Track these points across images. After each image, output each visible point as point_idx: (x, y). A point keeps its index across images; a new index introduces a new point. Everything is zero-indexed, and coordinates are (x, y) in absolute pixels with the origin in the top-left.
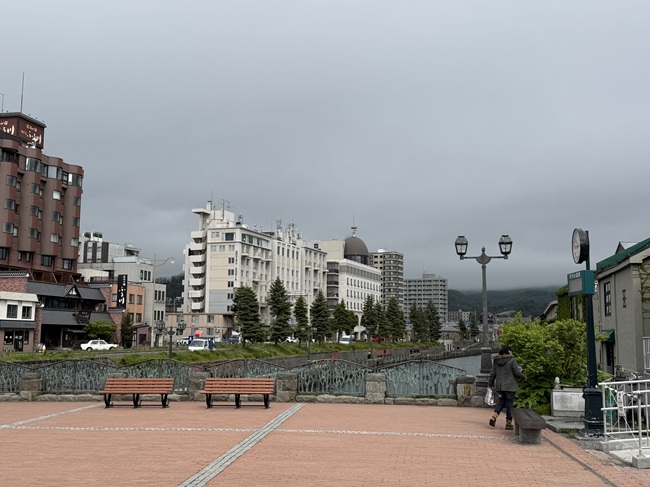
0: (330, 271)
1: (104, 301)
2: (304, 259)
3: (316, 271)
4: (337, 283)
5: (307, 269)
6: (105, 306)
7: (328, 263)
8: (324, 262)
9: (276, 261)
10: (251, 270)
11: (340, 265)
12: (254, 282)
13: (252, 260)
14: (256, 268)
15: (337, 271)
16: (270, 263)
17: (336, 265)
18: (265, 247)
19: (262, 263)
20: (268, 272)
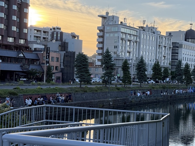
0: (173, 47)
1: (38, 60)
2: (158, 40)
3: (165, 47)
4: (178, 53)
5: (160, 46)
6: (40, 62)
7: (173, 43)
8: (170, 42)
9: (141, 42)
10: (127, 46)
11: (179, 44)
12: (128, 52)
13: (127, 41)
14: (130, 45)
15: (178, 47)
16: (138, 42)
17: (177, 44)
18: (136, 35)
19: (133, 43)
20: (137, 47)
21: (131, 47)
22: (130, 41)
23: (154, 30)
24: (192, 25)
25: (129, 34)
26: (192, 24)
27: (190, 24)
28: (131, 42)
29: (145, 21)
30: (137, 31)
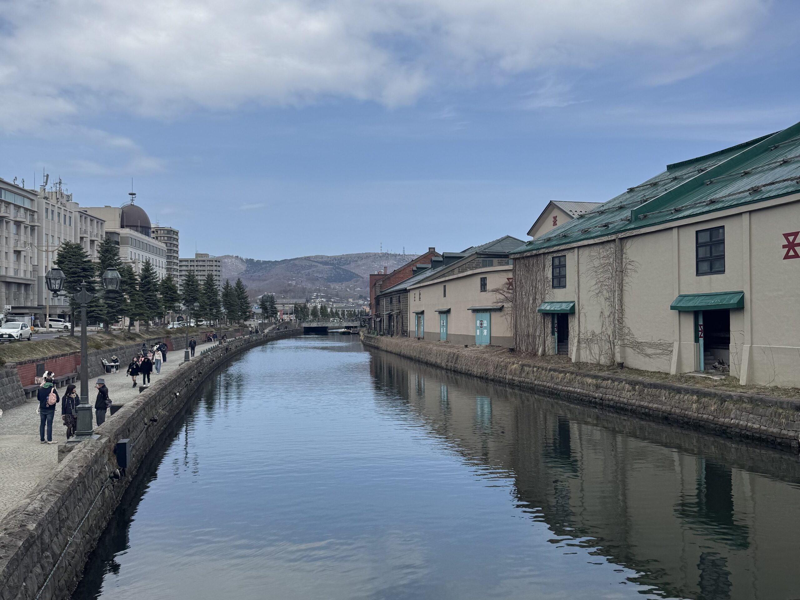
2: (79, 225)
3: (92, 242)
7: (106, 233)
8: (102, 231)
9: (44, 226)
10: (12, 235)
11: (121, 235)
12: (15, 252)
13: (12, 223)
14: (18, 233)
15: (118, 243)
16: (36, 228)
17: (116, 235)
18: (29, 208)
19: (26, 228)
20: (33, 239)
21: (23, 238)
22: (18, 224)
23: (64, 201)
24: (134, 196)
25: (15, 205)
26: (134, 194)
27: (130, 194)
28: (22, 226)
29: (48, 176)
30: (32, 200)
